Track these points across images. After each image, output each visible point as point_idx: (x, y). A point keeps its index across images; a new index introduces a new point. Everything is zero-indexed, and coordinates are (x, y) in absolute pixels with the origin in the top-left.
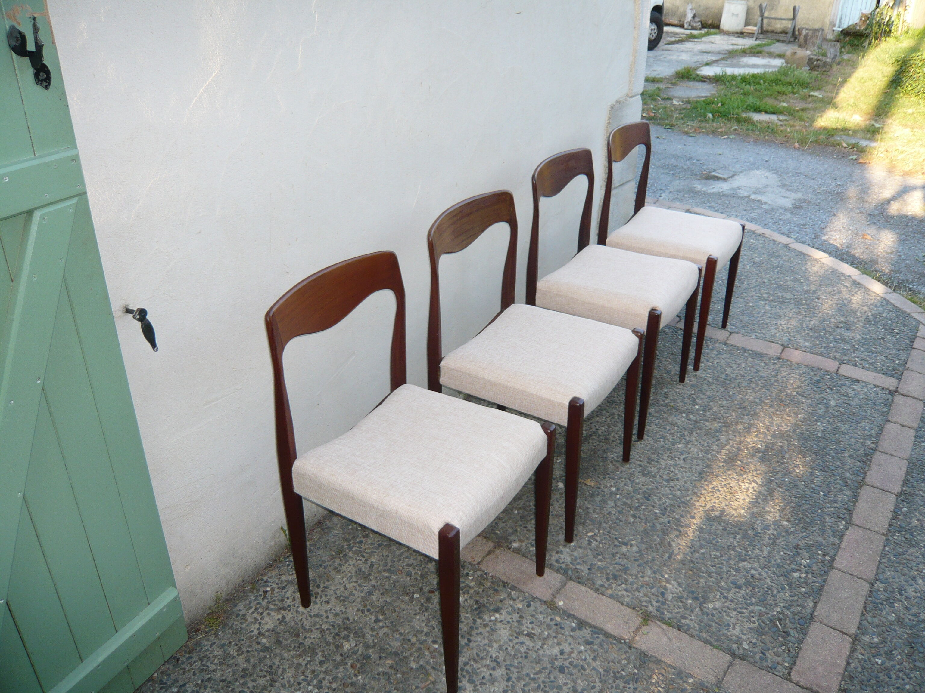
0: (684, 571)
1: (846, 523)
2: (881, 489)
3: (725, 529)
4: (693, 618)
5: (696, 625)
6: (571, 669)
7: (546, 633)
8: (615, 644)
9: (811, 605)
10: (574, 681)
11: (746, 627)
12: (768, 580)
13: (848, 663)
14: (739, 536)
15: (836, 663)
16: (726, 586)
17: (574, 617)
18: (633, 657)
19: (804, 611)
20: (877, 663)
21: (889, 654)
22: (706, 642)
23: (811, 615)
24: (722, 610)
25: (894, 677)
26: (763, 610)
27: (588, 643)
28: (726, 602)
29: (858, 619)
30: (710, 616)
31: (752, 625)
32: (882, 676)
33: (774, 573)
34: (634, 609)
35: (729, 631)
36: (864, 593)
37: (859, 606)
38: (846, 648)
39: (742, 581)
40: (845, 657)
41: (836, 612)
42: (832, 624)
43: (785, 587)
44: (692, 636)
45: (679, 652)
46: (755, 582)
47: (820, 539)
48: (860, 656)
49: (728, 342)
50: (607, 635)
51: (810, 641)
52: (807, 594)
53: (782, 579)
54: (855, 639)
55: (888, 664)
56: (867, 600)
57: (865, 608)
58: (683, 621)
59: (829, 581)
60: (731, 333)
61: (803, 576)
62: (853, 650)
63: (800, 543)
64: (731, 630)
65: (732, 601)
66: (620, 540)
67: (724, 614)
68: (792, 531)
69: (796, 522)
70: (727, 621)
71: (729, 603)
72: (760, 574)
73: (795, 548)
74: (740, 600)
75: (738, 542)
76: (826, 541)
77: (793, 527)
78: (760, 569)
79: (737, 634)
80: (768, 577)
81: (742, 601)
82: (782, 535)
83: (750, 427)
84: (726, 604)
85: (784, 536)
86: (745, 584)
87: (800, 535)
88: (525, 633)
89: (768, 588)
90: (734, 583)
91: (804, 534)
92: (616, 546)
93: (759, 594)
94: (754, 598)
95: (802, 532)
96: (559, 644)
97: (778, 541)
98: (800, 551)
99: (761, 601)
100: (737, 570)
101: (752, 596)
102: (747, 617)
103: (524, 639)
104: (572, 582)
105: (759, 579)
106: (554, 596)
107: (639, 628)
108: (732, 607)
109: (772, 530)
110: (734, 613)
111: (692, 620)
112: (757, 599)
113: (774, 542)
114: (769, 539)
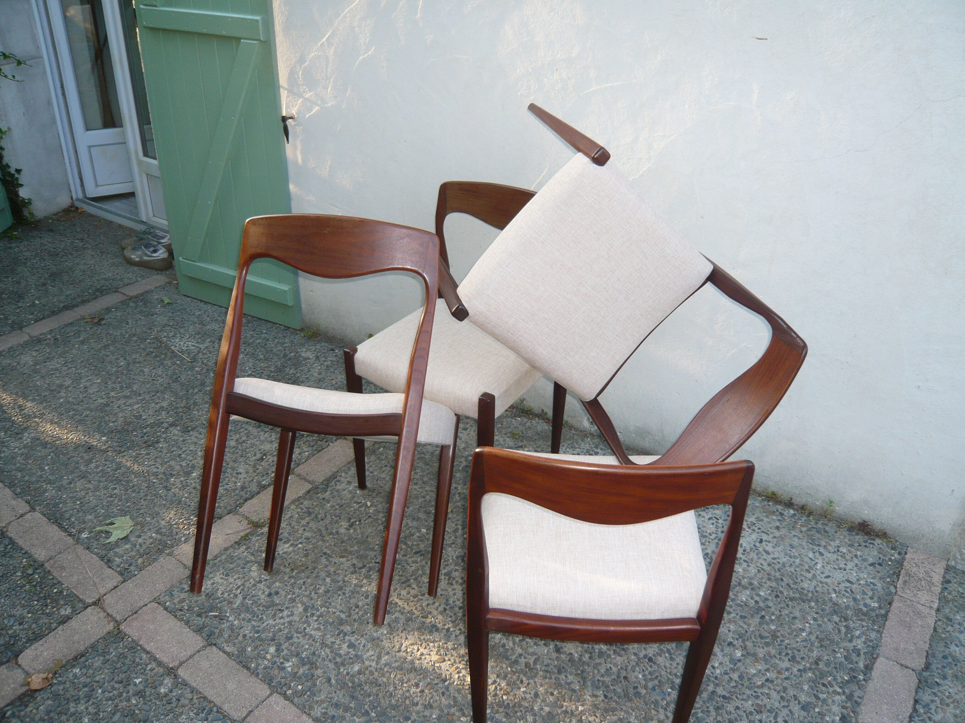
5: (236, 554)
8: (236, 502)
9: (228, 649)
11: (220, 587)
12: (271, 622)
13: (148, 653)
15: (152, 642)
16: (274, 585)
19: (222, 639)
20: (137, 678)
21: (140, 694)
23: (215, 645)
24: (246, 576)
25: (116, 686)
26: (235, 606)
27: (242, 489)
28: (254, 580)
29: (194, 684)
30: (242, 565)
31: (219, 592)
32: (122, 676)
33: (280, 630)
35: (220, 574)
36: (226, 707)
37: (210, 694)
38: (163, 656)
39: (277, 599)
40: (154, 651)
41: (210, 667)
42: (196, 657)
44: (226, 548)
46: (272, 610)
47: (323, 697)
48: (149, 667)
50: (247, 500)
51: (185, 630)
52: (242, 651)
53: (271, 635)
54: (172, 672)
55: (131, 688)
56: (215, 705)
57: (205, 698)
58: (244, 547)
59: (253, 679)
61: (268, 657)
62: (160, 664)
63: (319, 672)
64: (222, 576)
65: (254, 585)
66: (357, 523)
67: (241, 576)
68: (342, 670)
69: (357, 680)
70: (233, 576)
71: (253, 582)
72: (282, 618)
73: (312, 664)
74: (254, 592)
75: (335, 613)
76: (318, 701)
77: (348, 674)
78: (288, 620)
79: (215, 579)
80: (276, 624)
81: (251, 593)
82: (337, 658)
83: (574, 691)
84: (252, 580)
85: (335, 659)
86: (273, 601)
87: (332, 677)
88: (264, 457)
89: (262, 618)
90: (277, 593)
91: (333, 681)
92: (350, 519)
93: (256, 609)
94: (252, 604)
95: (336, 680)
96: (247, 473)
97: (328, 651)
98: (307, 667)
99: (247, 607)
100: (293, 600)
101: (255, 602)
102: (231, 591)
103: (259, 456)
104: (311, 487)
105: (275, 615)
106: (299, 475)
107: (247, 518)
108: (247, 584)
109: (347, 650)
110: (239, 584)
111: (244, 552)
112: (249, 605)
113: (327, 646)
114: (333, 643)
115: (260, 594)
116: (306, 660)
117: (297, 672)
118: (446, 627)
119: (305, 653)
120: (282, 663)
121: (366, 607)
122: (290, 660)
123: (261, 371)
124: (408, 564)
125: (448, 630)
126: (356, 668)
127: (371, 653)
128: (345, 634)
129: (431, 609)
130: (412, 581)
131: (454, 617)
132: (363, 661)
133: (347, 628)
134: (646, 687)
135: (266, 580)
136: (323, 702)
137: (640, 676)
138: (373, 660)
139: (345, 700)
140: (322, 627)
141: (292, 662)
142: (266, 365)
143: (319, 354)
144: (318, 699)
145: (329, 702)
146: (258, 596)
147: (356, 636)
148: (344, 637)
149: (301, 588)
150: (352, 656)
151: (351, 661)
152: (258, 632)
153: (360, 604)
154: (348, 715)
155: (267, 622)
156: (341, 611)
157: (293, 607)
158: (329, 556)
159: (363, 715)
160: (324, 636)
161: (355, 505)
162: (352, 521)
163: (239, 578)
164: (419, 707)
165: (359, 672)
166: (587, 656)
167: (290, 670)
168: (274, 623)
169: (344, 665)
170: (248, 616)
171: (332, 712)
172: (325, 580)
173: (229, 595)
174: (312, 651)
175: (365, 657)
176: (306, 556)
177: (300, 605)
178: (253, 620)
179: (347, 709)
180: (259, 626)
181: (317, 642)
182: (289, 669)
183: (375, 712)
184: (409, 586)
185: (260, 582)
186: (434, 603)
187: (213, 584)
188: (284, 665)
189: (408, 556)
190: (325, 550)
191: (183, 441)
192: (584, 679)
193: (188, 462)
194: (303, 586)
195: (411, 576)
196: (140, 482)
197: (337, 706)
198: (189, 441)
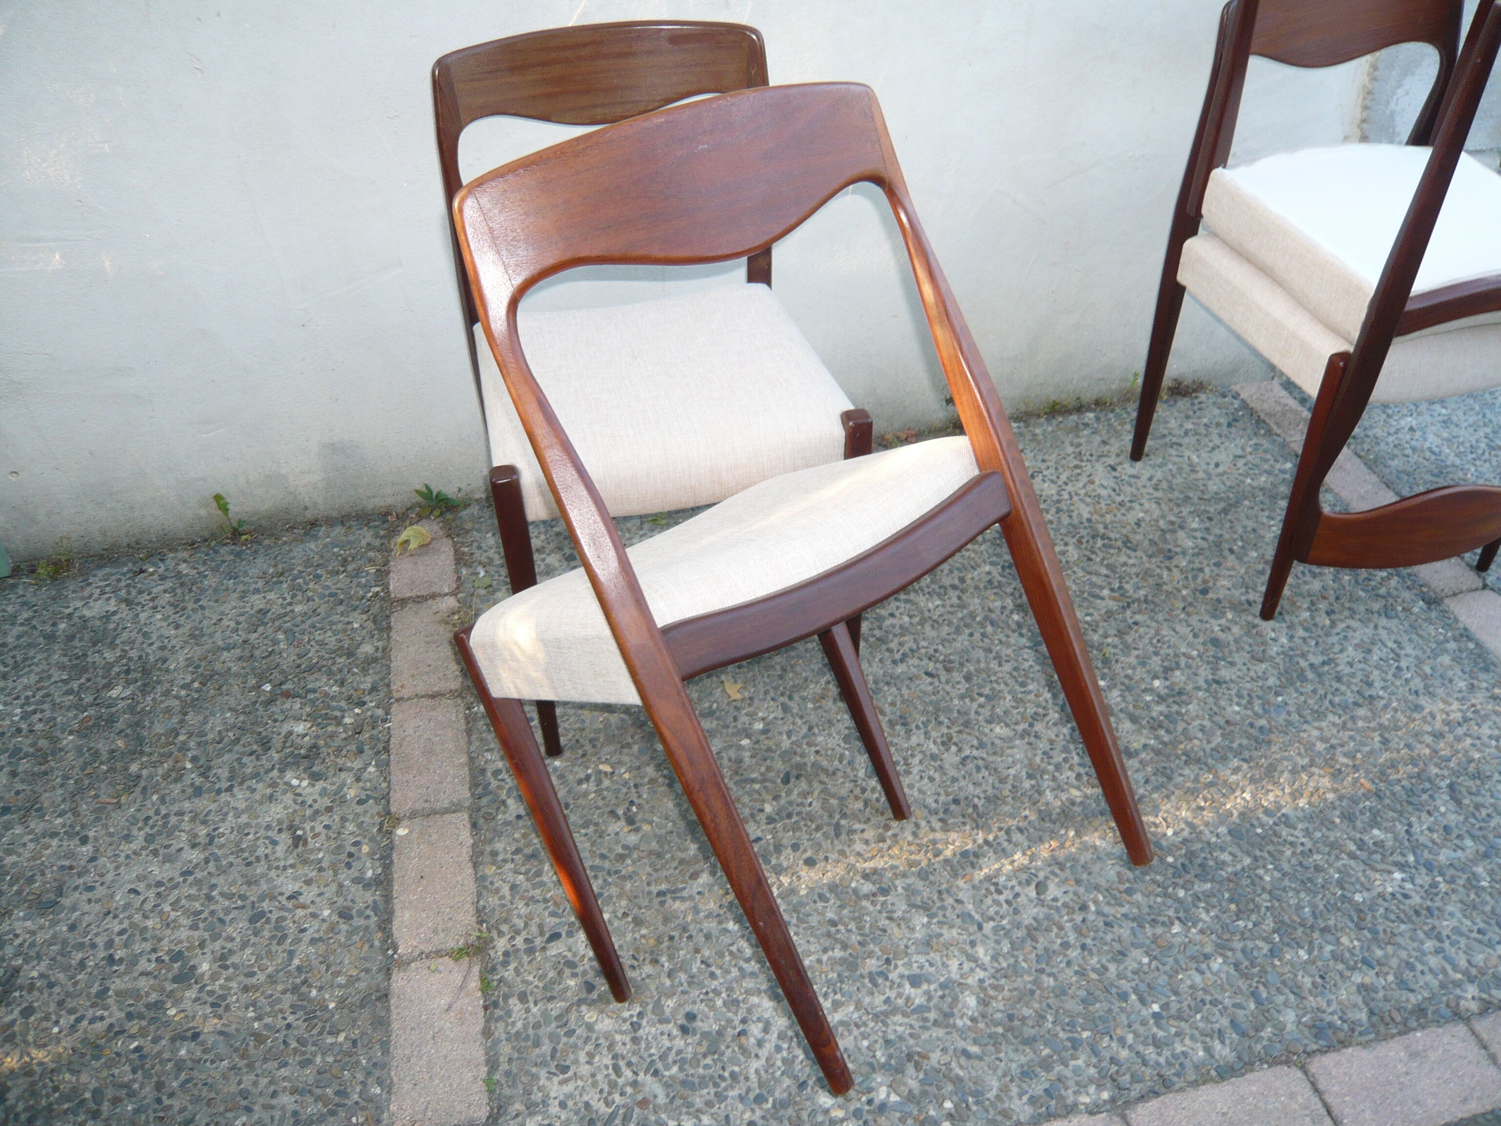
0: (644, 931)
1: (1113, 1100)
2: (1326, 1105)
3: (833, 923)
4: (535, 1010)
5: (519, 1025)
6: (267, 927)
7: (320, 855)
8: (372, 946)
10: (244, 945)
11: (586, 1098)
14: (838, 953)
16: (666, 1010)
17: (387, 865)
18: (362, 985)
22: (492, 1064)
24: (597, 1039)
26: (662, 1099)
27: (345, 915)
28: (623, 1033)
30: (561, 1032)
31: (599, 1106)
34: (480, 922)
35: (549, 1080)
39: (708, 1025)
43: (767, 1101)
44: (487, 1033)
45: (429, 1037)
46: (728, 1047)
47: (995, 1084)
49: (1451, 605)
50: (385, 925)
58: (513, 1001)
60: (1485, 586)
63: (936, 1056)
64: (556, 1080)
65: (635, 1040)
66: (634, 809)
67: (589, 1047)
68: (959, 1023)
69: (999, 1016)
70: (576, 1062)
71: (627, 1039)
72: (760, 1044)
73: (909, 1057)
74: (653, 1051)
75: (819, 961)
76: (998, 1097)
77: (973, 1020)
78: (775, 1035)
79: (552, 1095)
80: (768, 1060)
81: (651, 1055)
82: (926, 1015)
83: (1211, 785)
84: (618, 1037)
85: (925, 1020)
86: (705, 1035)
87: (961, 1044)
88: (300, 833)
89: (733, 1075)
90: (691, 1017)
91: (974, 1049)
92: (612, 813)
93: (701, 1071)
94: (681, 1069)
95: (975, 1042)
96: (308, 882)
97: (898, 1018)
98: (910, 1069)
99: (683, 1083)
100: (733, 1003)
101: (682, 1063)
102: (613, 1085)
103: (285, 839)
104: (466, 816)
105: (744, 1050)
106: (413, 815)
107: (439, 954)
108: (619, 1049)
109: (919, 991)
110: (608, 1061)
111: (528, 1010)
112: (681, 1076)
113: (886, 1014)
114: (887, 1001)
115: (667, 1044)
116: (893, 1062)
117: (910, 1091)
118: (980, 841)
119: (879, 1054)
120: (870, 1102)
121: (845, 912)
122: (873, 1084)
123: (40, 694)
124: (802, 804)
125: (986, 842)
126: (971, 1001)
127: (954, 964)
128: (884, 975)
129: (926, 837)
130: (843, 822)
131: (968, 820)
132: (960, 984)
133: (872, 965)
134: (1258, 716)
135: (640, 1015)
136: (1004, 1089)
137: (1237, 708)
138: (972, 970)
139: (1026, 1056)
140: (838, 997)
141: (881, 1084)
142: (33, 678)
143: (123, 593)
144: (994, 1092)
145: (1012, 1081)
146: (670, 1049)
147: (900, 963)
148: (887, 979)
149: (713, 976)
150: (940, 993)
151: (949, 1000)
152: (760, 1099)
153: (830, 915)
154: (1058, 1068)
155: (752, 1071)
156: (825, 950)
157: (749, 1011)
158: (674, 892)
159: (1074, 1048)
160: (858, 1006)
161: (584, 786)
162: (620, 812)
163: (591, 1055)
164: (1112, 967)
165: (984, 1002)
166: (1162, 732)
167: (898, 1099)
168: (763, 1061)
169: (952, 1015)
170: (709, 1092)
171: (1038, 1088)
172: (726, 930)
173: (622, 1094)
174: (881, 1041)
175: (955, 976)
176: (638, 922)
177: (755, 1000)
178: (726, 1089)
179: (1046, 1064)
180: (748, 1090)
181: (865, 1025)
182: (894, 1098)
183: (1084, 1030)
184: (851, 832)
185: (636, 1026)
186: (917, 825)
187: (563, 1105)
188: (877, 1102)
189: (783, 794)
190: (654, 889)
191: (72, 928)
192: (1198, 760)
193: (154, 956)
194: (713, 969)
195: (831, 816)
196: (104, 1073)
197: (1027, 1074)
198: (87, 919)
